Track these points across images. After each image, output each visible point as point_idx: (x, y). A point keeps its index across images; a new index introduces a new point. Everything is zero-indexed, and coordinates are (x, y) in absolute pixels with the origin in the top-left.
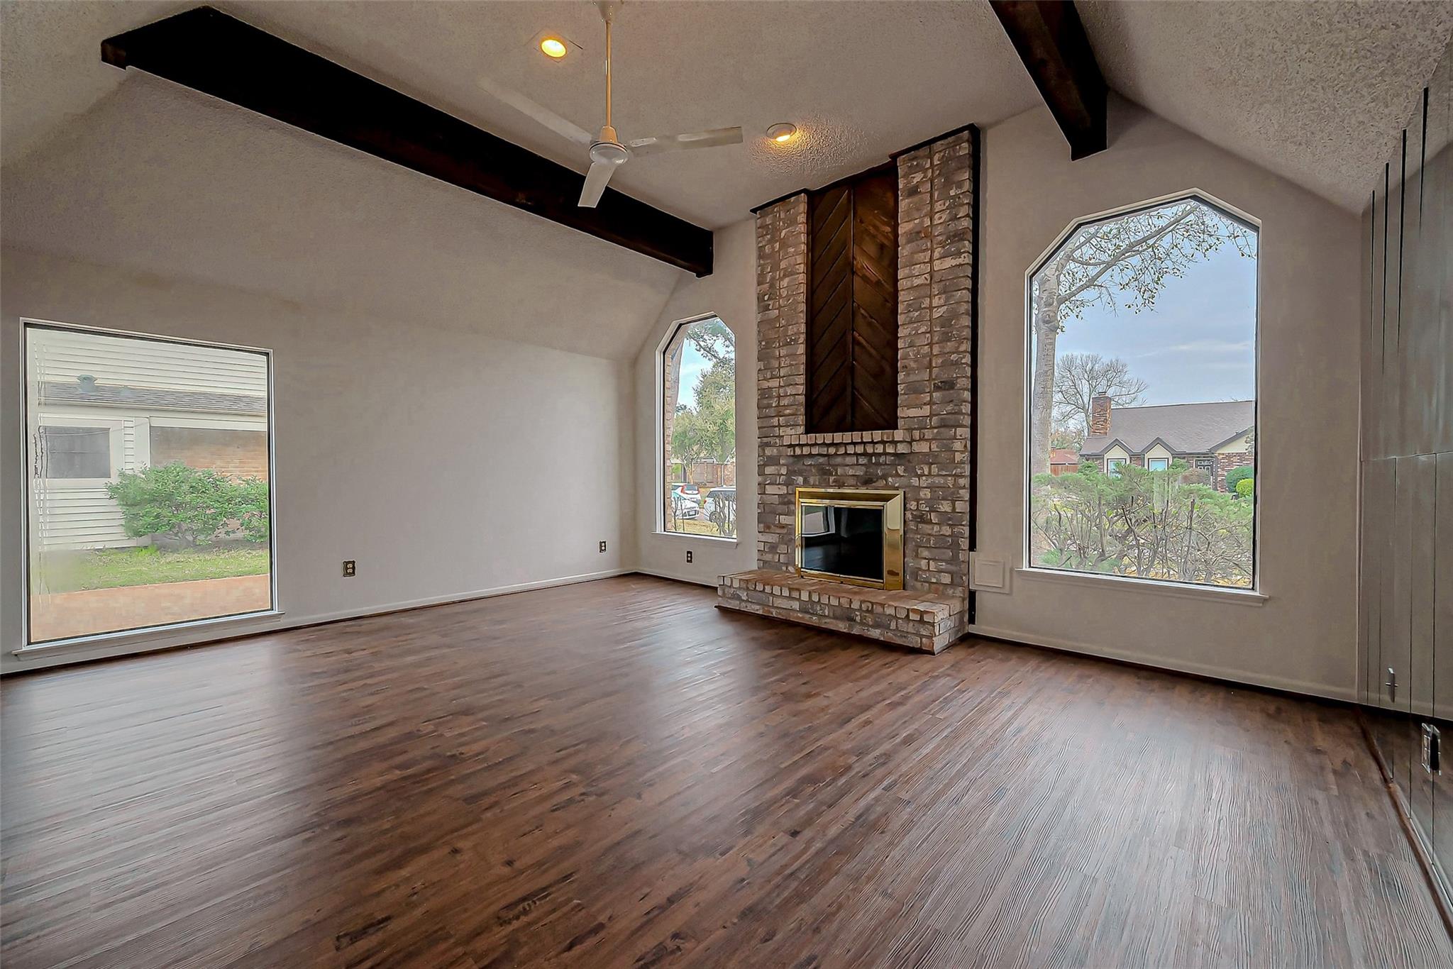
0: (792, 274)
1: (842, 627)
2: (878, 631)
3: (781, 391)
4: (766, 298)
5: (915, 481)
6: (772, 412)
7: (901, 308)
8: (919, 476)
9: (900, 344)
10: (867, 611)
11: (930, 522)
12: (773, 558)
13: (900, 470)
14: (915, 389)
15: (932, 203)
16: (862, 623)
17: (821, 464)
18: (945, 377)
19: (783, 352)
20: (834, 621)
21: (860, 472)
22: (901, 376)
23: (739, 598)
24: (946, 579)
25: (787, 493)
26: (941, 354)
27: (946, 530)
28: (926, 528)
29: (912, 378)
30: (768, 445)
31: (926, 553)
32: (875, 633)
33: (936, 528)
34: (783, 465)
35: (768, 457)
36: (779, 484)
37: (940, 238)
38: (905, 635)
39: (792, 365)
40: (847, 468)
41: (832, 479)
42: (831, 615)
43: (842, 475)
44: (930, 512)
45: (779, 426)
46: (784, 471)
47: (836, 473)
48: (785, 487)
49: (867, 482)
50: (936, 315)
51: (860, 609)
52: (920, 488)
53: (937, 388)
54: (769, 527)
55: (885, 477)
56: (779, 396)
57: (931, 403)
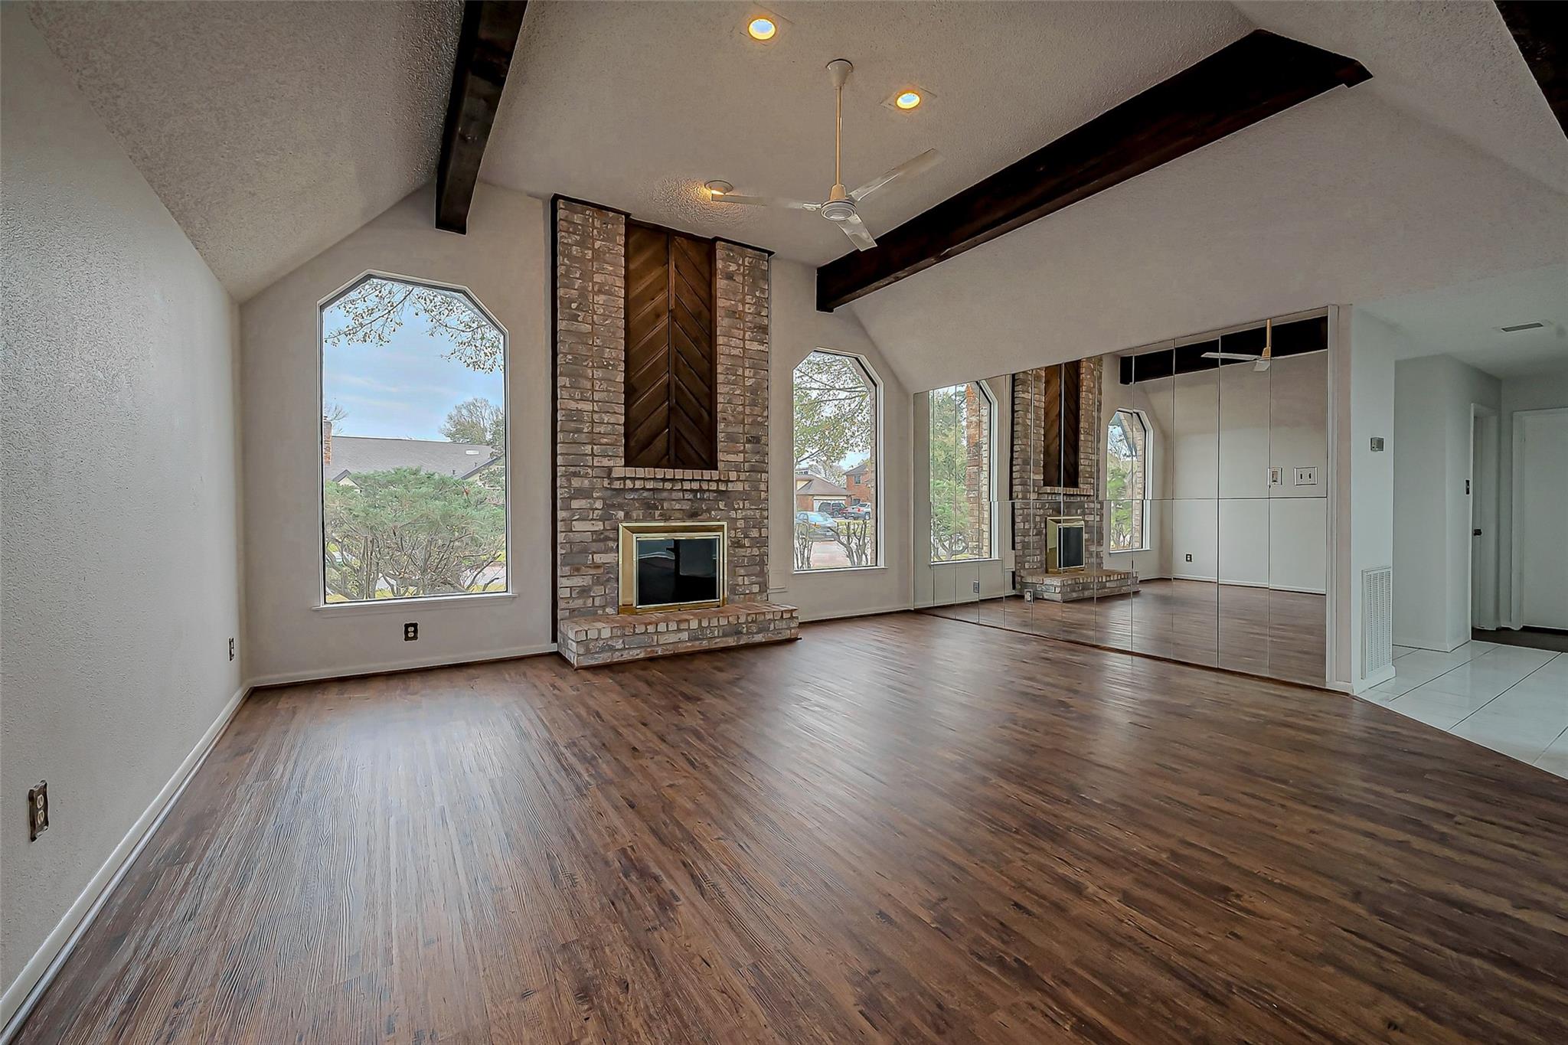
0: (608, 293)
1: (731, 642)
2: (761, 635)
3: (596, 417)
4: (574, 306)
5: (733, 514)
6: (583, 438)
7: (720, 369)
8: (736, 510)
9: (720, 399)
10: (753, 622)
11: (743, 546)
12: (585, 603)
13: (722, 505)
14: (732, 438)
15: (745, 295)
16: (748, 633)
17: (645, 498)
18: (754, 433)
19: (599, 374)
20: (724, 639)
21: (686, 506)
22: (721, 426)
23: (612, 649)
24: (756, 589)
25: (605, 529)
26: (751, 415)
27: (756, 551)
28: (741, 551)
29: (730, 429)
30: (575, 474)
31: (742, 571)
32: (759, 638)
33: (749, 550)
34: (598, 498)
35: (577, 490)
36: (592, 520)
37: (749, 325)
38: (777, 631)
39: (610, 391)
40: (674, 503)
41: (657, 513)
42: (721, 634)
43: (668, 509)
44: (745, 537)
45: (593, 455)
46: (599, 505)
47: (662, 507)
48: (601, 523)
49: (693, 515)
50: (747, 384)
51: (747, 622)
52: (737, 519)
53: (749, 441)
54: (578, 570)
55: (708, 511)
56: (593, 422)
57: (744, 452)
